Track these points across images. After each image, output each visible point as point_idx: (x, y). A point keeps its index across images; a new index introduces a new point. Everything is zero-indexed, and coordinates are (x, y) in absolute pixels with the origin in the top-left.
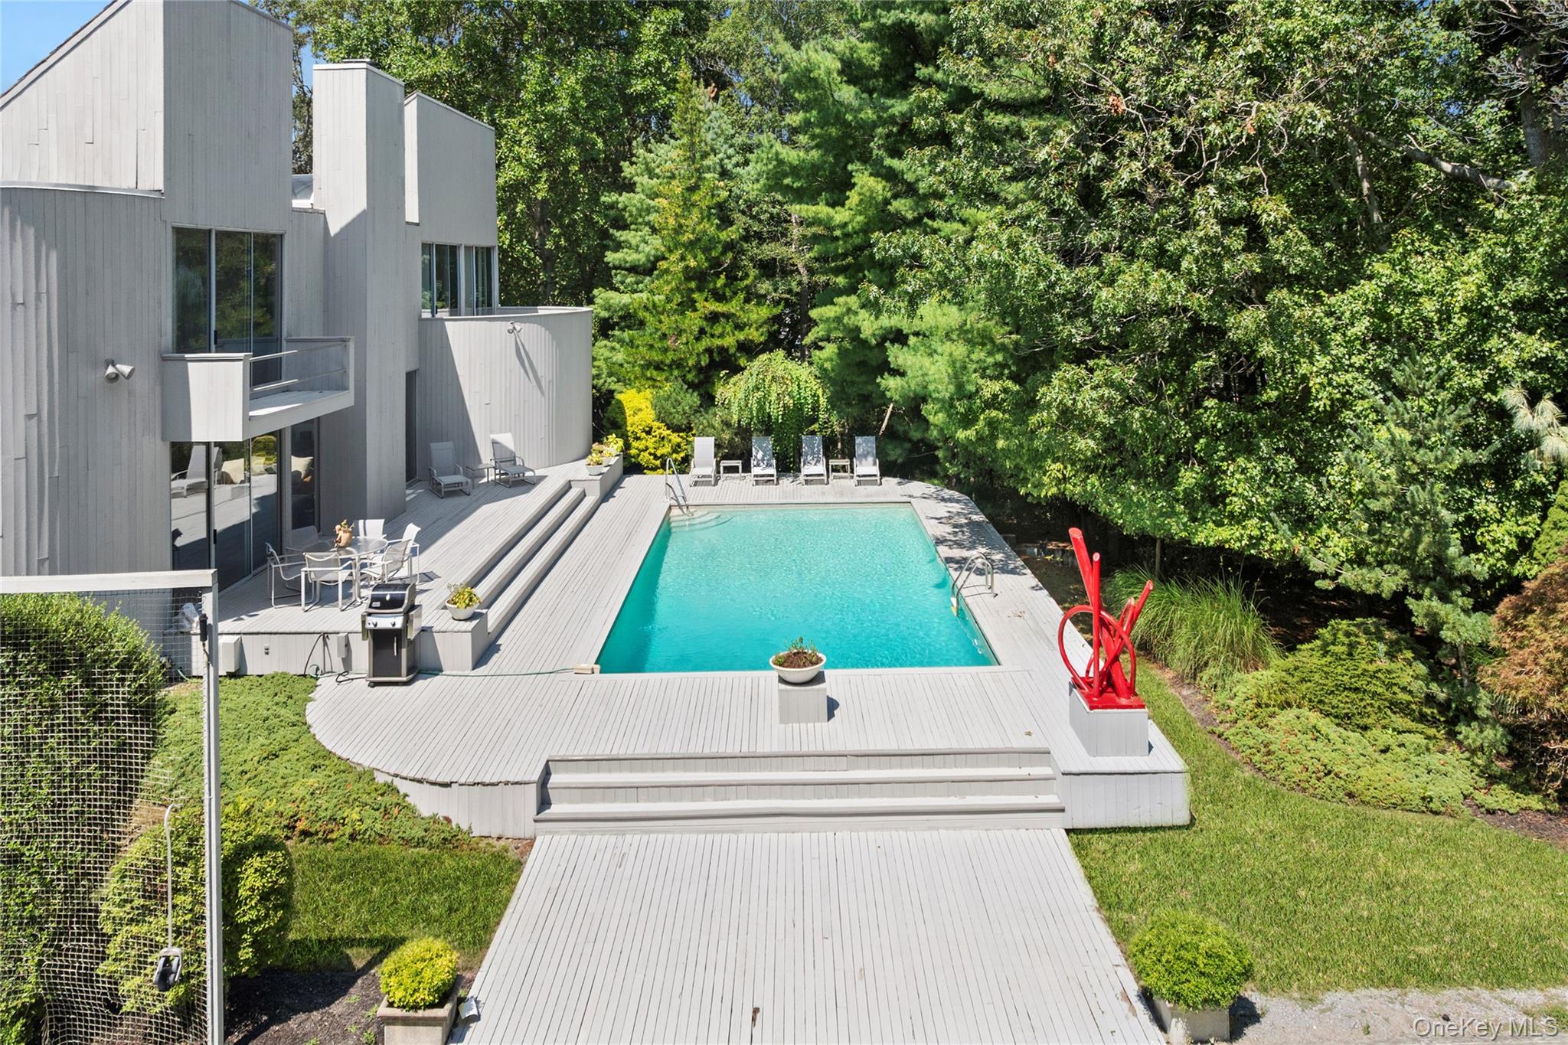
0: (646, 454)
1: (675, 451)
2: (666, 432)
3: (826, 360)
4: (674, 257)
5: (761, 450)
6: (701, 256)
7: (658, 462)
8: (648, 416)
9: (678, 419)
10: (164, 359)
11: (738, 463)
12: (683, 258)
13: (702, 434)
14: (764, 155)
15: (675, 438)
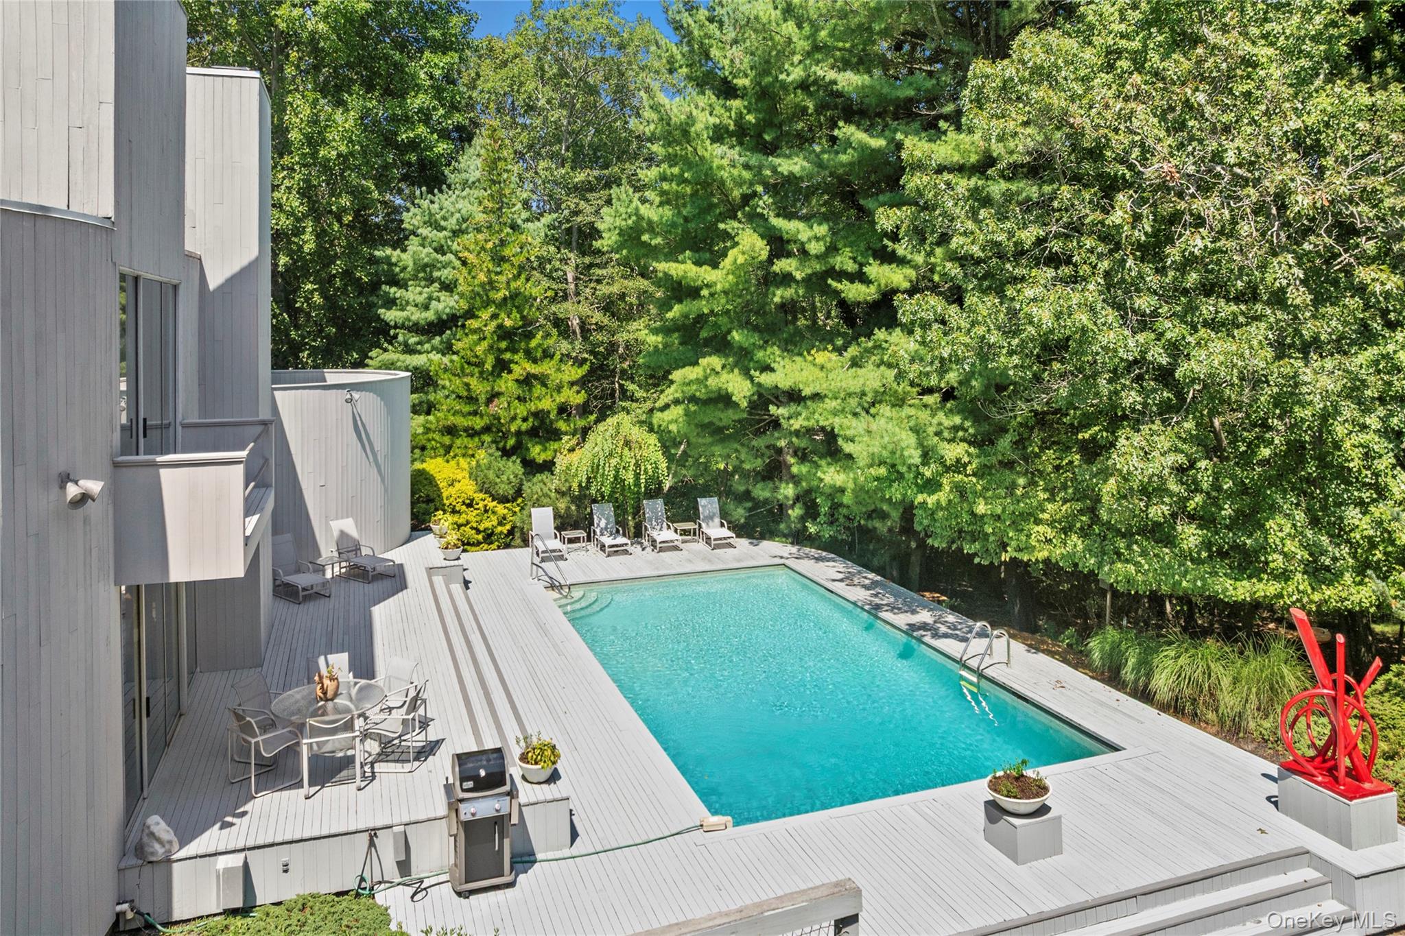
0: (467, 529)
1: (500, 524)
2: (491, 504)
3: (671, 422)
4: (485, 315)
5: (603, 517)
6: (515, 314)
7: (480, 537)
8: (468, 487)
9: (504, 489)
10: (116, 465)
11: (581, 534)
12: (494, 316)
13: (538, 504)
14: (622, 210)
15: (501, 509)
